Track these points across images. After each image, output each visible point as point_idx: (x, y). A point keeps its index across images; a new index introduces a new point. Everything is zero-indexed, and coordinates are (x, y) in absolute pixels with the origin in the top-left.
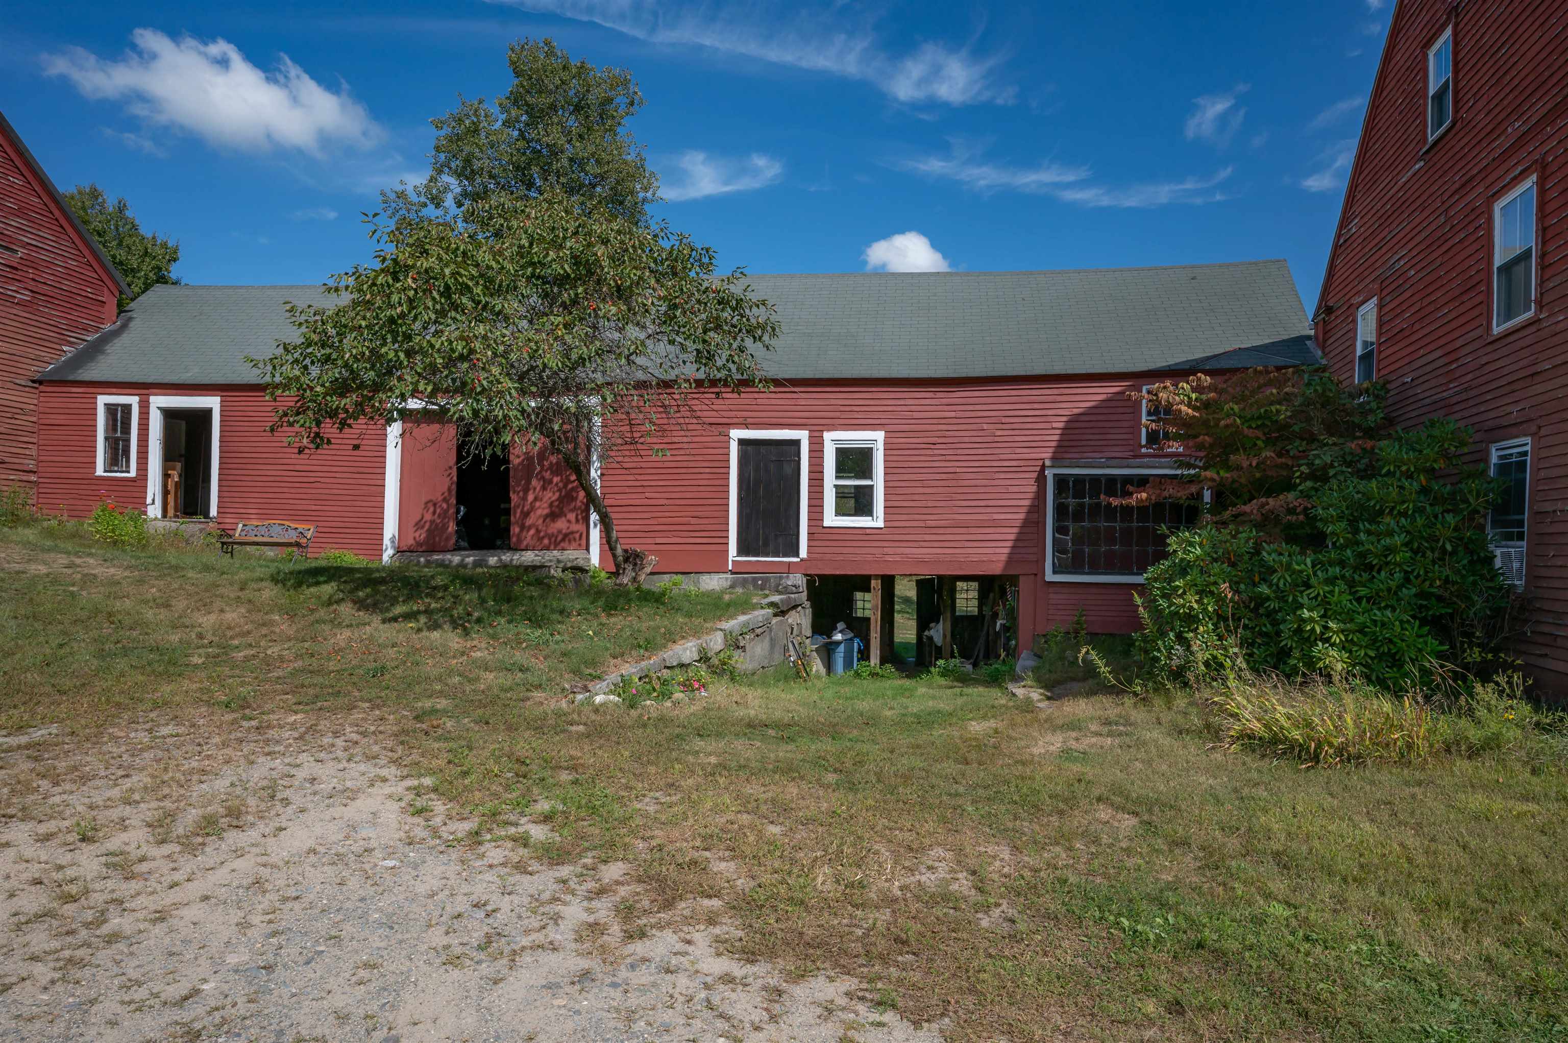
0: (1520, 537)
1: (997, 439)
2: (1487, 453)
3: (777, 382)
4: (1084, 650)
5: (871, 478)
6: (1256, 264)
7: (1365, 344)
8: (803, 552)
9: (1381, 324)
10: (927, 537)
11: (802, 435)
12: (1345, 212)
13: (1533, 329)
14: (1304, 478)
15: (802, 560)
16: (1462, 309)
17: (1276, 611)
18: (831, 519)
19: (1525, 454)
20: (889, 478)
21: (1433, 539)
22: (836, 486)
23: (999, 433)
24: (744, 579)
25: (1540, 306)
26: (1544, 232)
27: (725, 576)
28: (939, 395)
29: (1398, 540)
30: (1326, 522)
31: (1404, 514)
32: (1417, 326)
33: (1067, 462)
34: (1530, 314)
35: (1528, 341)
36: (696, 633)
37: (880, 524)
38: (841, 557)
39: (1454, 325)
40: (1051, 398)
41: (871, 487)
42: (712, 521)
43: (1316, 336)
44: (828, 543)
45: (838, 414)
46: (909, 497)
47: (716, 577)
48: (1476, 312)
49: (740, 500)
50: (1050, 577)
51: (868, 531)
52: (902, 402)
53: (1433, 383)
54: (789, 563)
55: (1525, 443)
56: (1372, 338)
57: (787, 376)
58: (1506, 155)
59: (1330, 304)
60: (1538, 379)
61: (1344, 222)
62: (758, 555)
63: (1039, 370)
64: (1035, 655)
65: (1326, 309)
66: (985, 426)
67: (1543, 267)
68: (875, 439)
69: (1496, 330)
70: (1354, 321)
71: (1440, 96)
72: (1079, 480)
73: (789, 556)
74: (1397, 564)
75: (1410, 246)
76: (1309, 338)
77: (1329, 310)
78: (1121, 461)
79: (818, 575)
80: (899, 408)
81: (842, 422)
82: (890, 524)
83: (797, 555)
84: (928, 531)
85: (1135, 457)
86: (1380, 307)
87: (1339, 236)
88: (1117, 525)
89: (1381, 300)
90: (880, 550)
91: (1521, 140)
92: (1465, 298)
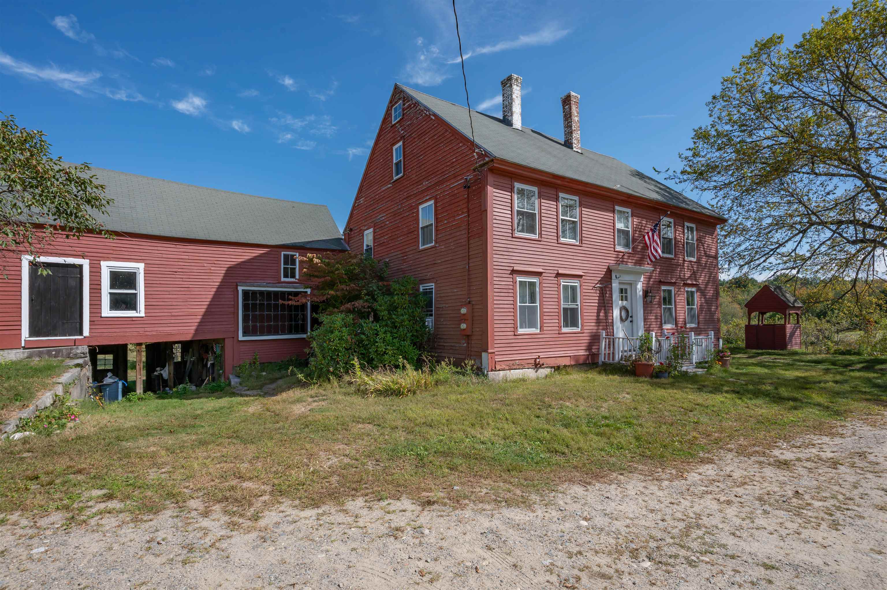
0: (431, 315)
1: (212, 271)
2: (419, 287)
3: (117, 234)
4: (291, 368)
5: (135, 289)
6: (316, 205)
7: (368, 246)
8: (86, 332)
9: (374, 239)
10: (173, 321)
11: (86, 263)
12: (358, 194)
13: (433, 249)
14: (366, 295)
15: (85, 337)
16: (407, 239)
17: (367, 345)
18: (106, 311)
19: (432, 289)
20: (147, 289)
21: (414, 317)
22: (110, 293)
23: (212, 268)
24: (40, 352)
25: (436, 242)
26: (436, 219)
27: (18, 351)
28: (178, 246)
29: (406, 317)
30: (381, 311)
31: (405, 308)
32: (390, 242)
33: (248, 284)
34: (433, 244)
35: (432, 253)
36: (45, 387)
37: (142, 314)
38: (115, 334)
39: (405, 244)
40: (240, 254)
41: (135, 294)
42: (7, 315)
43: (345, 239)
44: (105, 327)
45: (111, 252)
46: (161, 300)
47: (14, 351)
48: (414, 240)
49: (31, 300)
50: (241, 338)
51: (134, 319)
52: (156, 248)
53: (397, 262)
54: (75, 340)
55: (432, 285)
56: (371, 244)
57: (125, 231)
58: (423, 191)
59: (351, 227)
60: (436, 265)
61: (357, 198)
62: (48, 336)
63: (233, 239)
64: (236, 376)
65: (349, 229)
66: (205, 265)
67: (437, 230)
68: (139, 268)
69: (421, 248)
70: (363, 236)
71: (397, 164)
72: (254, 293)
73: (74, 335)
74: (405, 326)
75: (387, 213)
76: (342, 239)
77: (351, 230)
78: (274, 285)
79: (98, 346)
80: (153, 252)
81: (115, 256)
82: (148, 315)
83: (81, 333)
84: (173, 318)
85: (279, 283)
86: (374, 232)
87: (355, 203)
88: (272, 313)
89: (374, 230)
90: (143, 329)
91: (428, 189)
92: (409, 235)
